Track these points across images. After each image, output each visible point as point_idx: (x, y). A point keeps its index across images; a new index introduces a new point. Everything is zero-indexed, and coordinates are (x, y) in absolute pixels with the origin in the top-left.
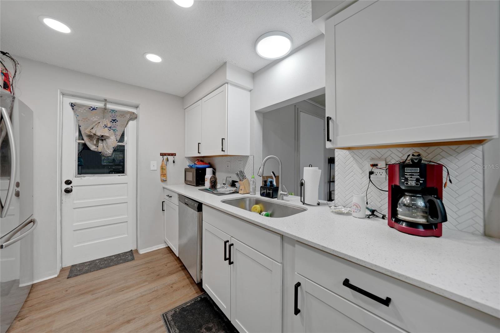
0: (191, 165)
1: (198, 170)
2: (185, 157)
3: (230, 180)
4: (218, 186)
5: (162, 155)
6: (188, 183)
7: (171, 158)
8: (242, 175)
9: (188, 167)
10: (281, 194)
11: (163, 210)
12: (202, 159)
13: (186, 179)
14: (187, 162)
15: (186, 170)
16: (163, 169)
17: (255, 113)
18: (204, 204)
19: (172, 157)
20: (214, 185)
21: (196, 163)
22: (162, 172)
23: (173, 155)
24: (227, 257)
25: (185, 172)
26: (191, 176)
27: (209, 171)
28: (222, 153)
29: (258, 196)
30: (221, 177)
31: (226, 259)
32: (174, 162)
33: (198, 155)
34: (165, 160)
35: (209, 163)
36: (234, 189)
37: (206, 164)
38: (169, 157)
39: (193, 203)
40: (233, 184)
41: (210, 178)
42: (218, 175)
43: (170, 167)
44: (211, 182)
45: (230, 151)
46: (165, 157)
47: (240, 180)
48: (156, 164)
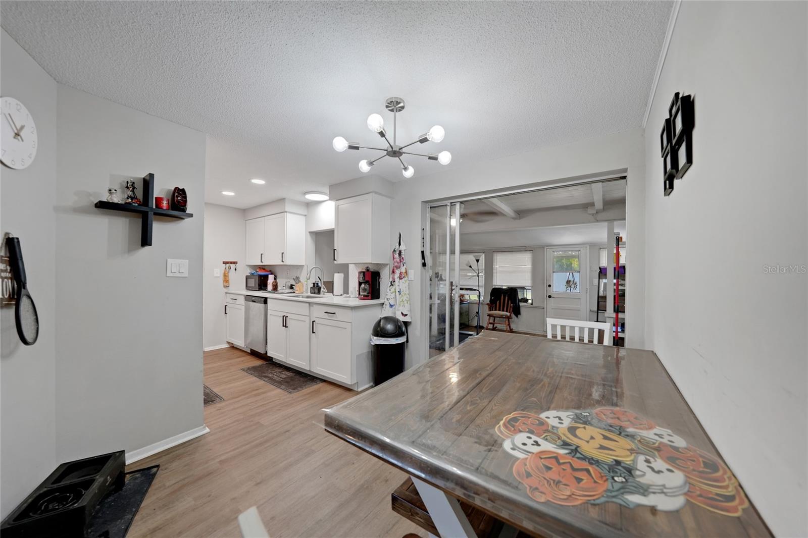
0: (253, 272)
1: (260, 276)
2: (247, 265)
3: (289, 284)
4: (279, 288)
5: (224, 263)
6: (250, 289)
7: (233, 266)
8: (297, 279)
9: (249, 274)
10: (323, 291)
11: (225, 313)
12: (263, 267)
13: (248, 285)
14: (248, 269)
15: (247, 278)
16: (226, 276)
17: (308, 233)
18: (270, 298)
19: (234, 265)
20: (275, 288)
21: (257, 270)
22: (225, 279)
23: (235, 263)
25: (247, 279)
26: (253, 283)
27: (271, 279)
28: (282, 263)
29: (309, 294)
30: (281, 282)
31: (283, 326)
32: (236, 270)
33: (261, 264)
34: (227, 268)
35: (270, 271)
36: (291, 291)
37: (267, 271)
38: (231, 265)
39: (259, 299)
40: (292, 287)
41: (272, 282)
42: (278, 280)
43: (232, 273)
44: (273, 285)
45: (288, 262)
46: (228, 265)
47: (296, 283)
48: (219, 271)
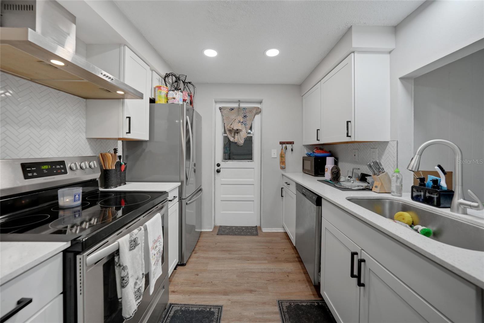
0: (309, 153)
1: (317, 158)
2: (303, 145)
3: (359, 172)
4: (342, 179)
5: (282, 143)
6: (306, 172)
7: (289, 147)
8: (378, 168)
9: (306, 156)
11: (282, 196)
12: (321, 147)
13: (304, 168)
14: (305, 150)
15: (304, 159)
16: (282, 157)
18: (323, 198)
19: (290, 145)
20: (336, 177)
21: (314, 151)
22: (282, 160)
23: (292, 143)
24: (356, 273)
25: (303, 160)
26: (309, 165)
27: (330, 161)
28: (348, 139)
29: (406, 198)
30: (345, 168)
31: (352, 276)
32: (292, 150)
33: (317, 142)
34: (284, 148)
35: (330, 152)
36: (364, 185)
37: (326, 152)
38: (288, 145)
39: (311, 195)
40: (363, 178)
41: (331, 168)
42: (340, 165)
43: (289, 155)
44: (332, 173)
45: (357, 137)
46: (284, 145)
47: (375, 174)
48: (275, 153)
